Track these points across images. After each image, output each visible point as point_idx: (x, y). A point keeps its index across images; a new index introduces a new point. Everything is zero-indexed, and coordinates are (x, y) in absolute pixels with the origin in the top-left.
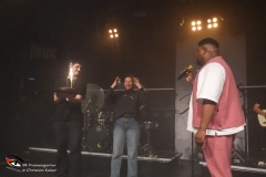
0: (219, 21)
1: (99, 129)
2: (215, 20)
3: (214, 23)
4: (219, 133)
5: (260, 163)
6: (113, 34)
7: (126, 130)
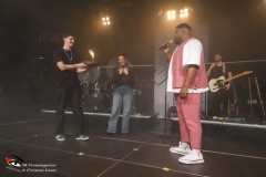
0: (190, 11)
1: (96, 96)
2: (186, 10)
3: (185, 13)
4: (195, 91)
5: (215, 117)
6: (106, 21)
7: (123, 95)
